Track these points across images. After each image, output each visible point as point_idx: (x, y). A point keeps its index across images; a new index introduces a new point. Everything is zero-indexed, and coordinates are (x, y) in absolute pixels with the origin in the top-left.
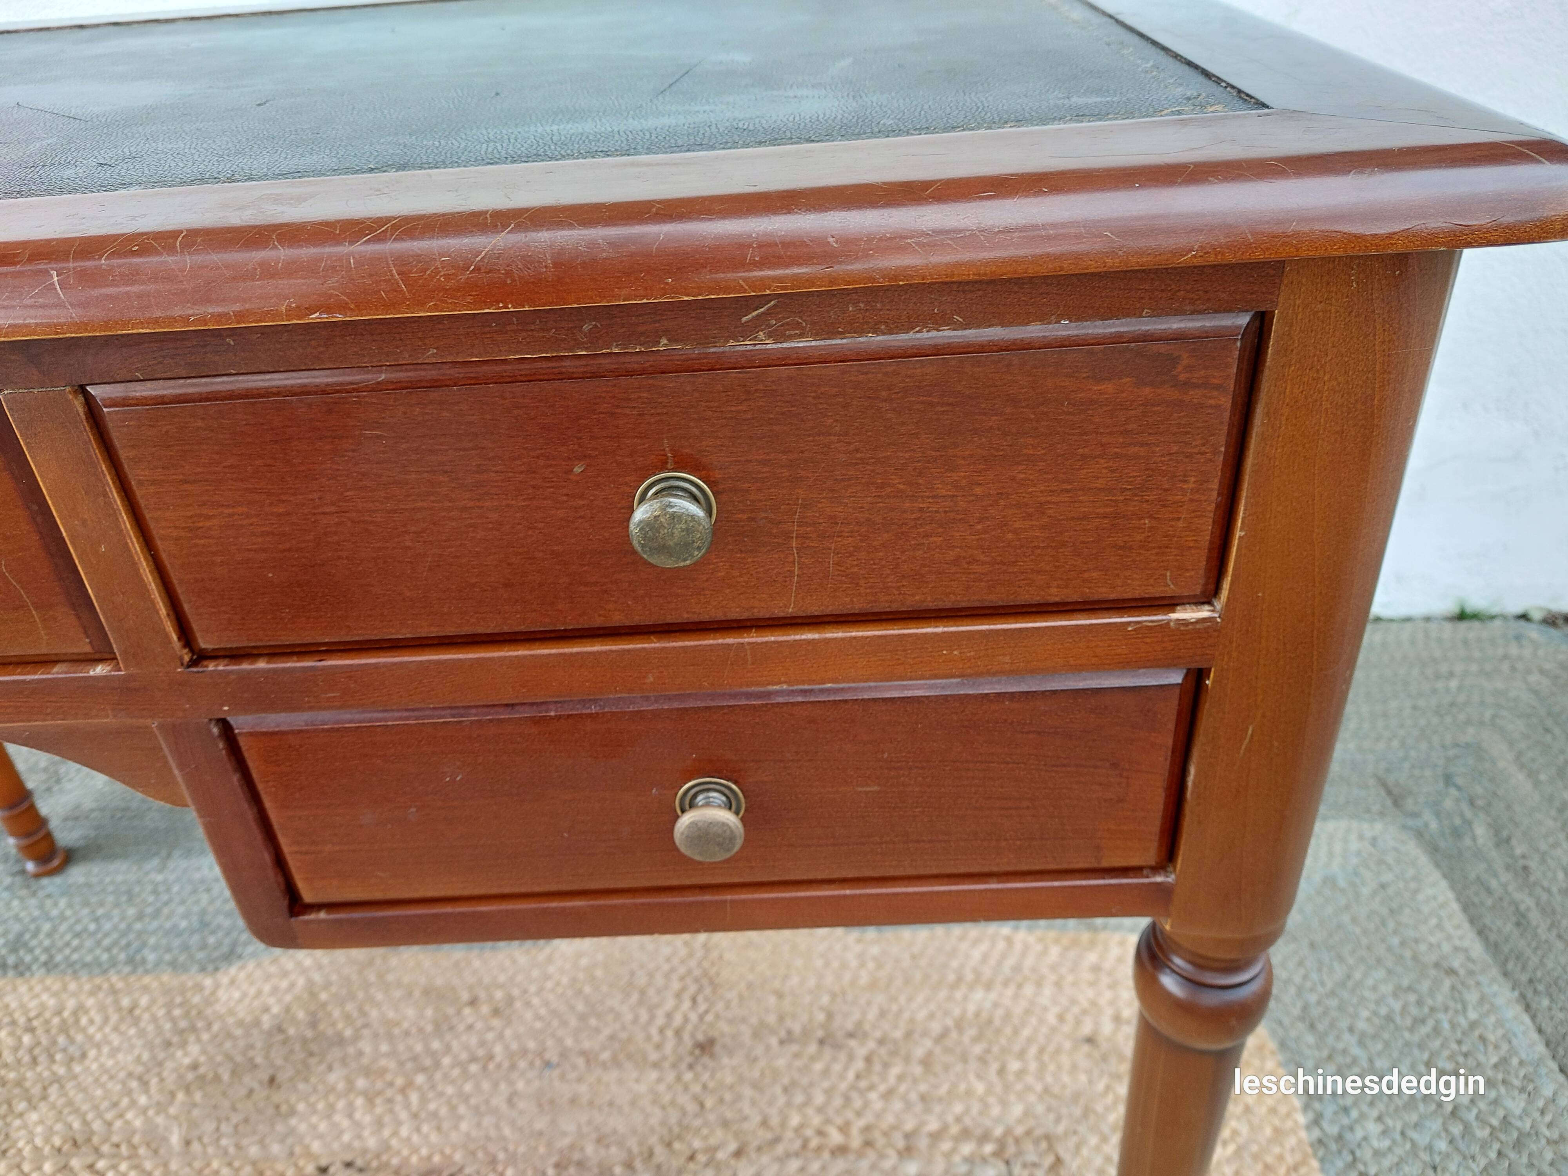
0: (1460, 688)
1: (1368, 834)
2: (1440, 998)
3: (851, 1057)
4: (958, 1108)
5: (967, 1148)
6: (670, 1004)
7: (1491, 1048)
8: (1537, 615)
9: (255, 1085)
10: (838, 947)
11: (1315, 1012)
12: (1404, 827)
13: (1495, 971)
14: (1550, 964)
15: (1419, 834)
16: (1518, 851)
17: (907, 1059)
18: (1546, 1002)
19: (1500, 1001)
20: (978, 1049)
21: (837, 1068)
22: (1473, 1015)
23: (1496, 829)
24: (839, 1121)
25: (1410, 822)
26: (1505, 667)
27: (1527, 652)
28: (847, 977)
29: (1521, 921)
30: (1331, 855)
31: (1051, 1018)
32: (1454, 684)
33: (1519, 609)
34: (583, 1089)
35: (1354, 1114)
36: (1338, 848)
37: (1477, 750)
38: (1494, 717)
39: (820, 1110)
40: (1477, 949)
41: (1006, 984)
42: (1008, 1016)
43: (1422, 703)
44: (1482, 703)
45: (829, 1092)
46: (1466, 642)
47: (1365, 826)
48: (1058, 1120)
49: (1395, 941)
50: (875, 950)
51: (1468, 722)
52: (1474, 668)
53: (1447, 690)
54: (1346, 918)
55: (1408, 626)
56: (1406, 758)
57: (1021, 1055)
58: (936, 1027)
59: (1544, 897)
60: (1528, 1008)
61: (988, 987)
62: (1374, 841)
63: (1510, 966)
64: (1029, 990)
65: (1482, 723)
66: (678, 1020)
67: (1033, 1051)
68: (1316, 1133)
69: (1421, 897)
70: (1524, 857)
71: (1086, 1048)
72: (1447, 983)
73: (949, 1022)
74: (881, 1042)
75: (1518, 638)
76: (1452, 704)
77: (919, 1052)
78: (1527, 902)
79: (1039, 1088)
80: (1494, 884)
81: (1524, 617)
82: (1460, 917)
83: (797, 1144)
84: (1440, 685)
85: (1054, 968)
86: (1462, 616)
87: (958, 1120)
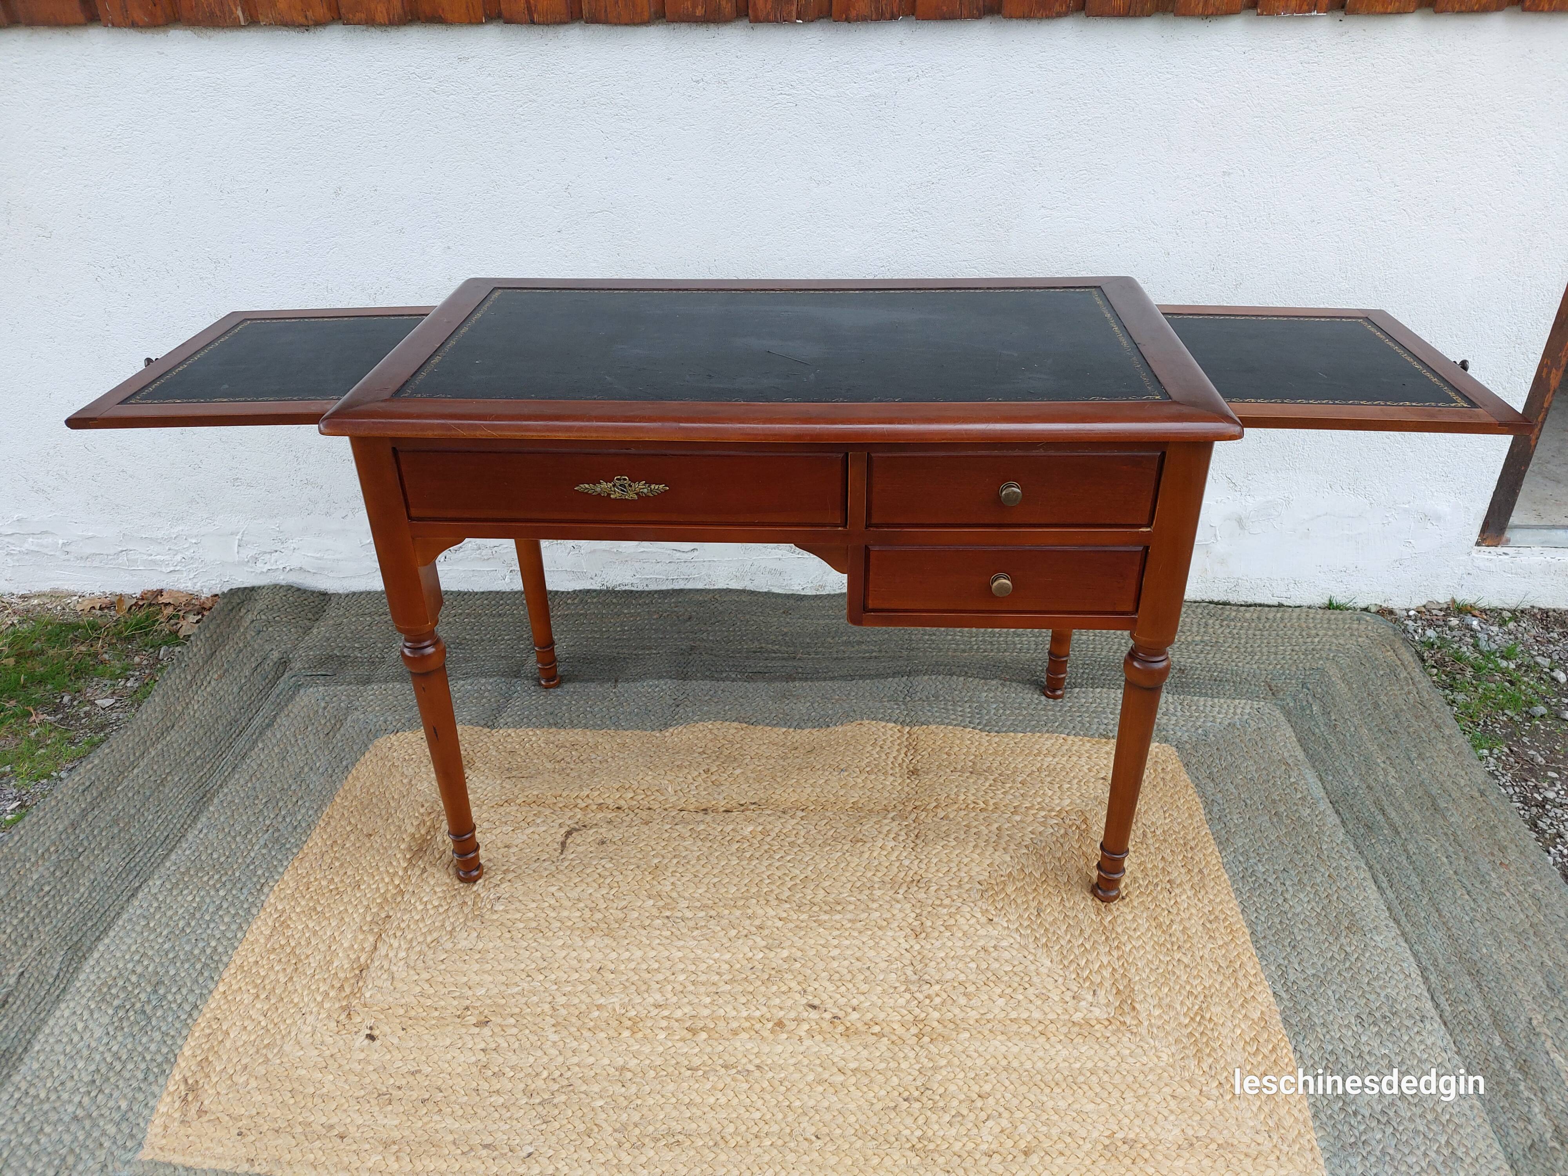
0: (1319, 642)
1: (1256, 706)
2: (1278, 773)
3: (986, 779)
4: (1039, 800)
5: (1043, 813)
6: (895, 754)
7: (1299, 793)
8: (1373, 609)
9: (702, 772)
10: (977, 737)
11: (1216, 775)
12: (1275, 704)
13: (1308, 765)
14: (1337, 764)
15: (1283, 708)
16: (1333, 718)
17: (1014, 781)
18: (1331, 778)
19: (1308, 776)
20: (1049, 779)
21: (980, 782)
22: (1292, 780)
23: (1324, 707)
24: (983, 799)
25: (1279, 702)
26: (1348, 633)
27: (1362, 627)
28: (983, 749)
29: (1327, 747)
30: (1235, 713)
31: (1085, 769)
32: (1316, 640)
33: (1363, 606)
34: (859, 780)
35: (1227, 811)
36: (1239, 711)
37: (1322, 671)
38: (1334, 656)
39: (973, 795)
40: (1301, 755)
41: (1063, 756)
42: (1064, 767)
43: (1297, 648)
44: (1329, 649)
45: (977, 790)
46: (1329, 620)
47: (1255, 703)
48: (1087, 805)
49: (1261, 751)
50: (997, 740)
51: (1320, 658)
52: (1330, 633)
53: (1312, 642)
54: (1238, 740)
55: (1298, 610)
56: (1283, 674)
57: (1069, 782)
58: (1028, 771)
59: (1342, 737)
60: (1321, 779)
61: (1054, 756)
62: (1258, 709)
63: (1317, 763)
64: (1075, 759)
65: (1328, 659)
66: (900, 761)
67: (1076, 781)
68: (1209, 816)
69: (1278, 734)
70: (1335, 720)
71: (1102, 781)
72: (1284, 767)
73: (1034, 769)
74: (1000, 775)
75: (1358, 620)
76: (1313, 649)
77: (1020, 779)
78: (1331, 738)
79: (1078, 794)
80: (1317, 730)
81: (1366, 609)
82: (1296, 744)
83: (963, 806)
84: (1309, 640)
85: (1086, 752)
86: (1331, 606)
87: (1039, 803)
